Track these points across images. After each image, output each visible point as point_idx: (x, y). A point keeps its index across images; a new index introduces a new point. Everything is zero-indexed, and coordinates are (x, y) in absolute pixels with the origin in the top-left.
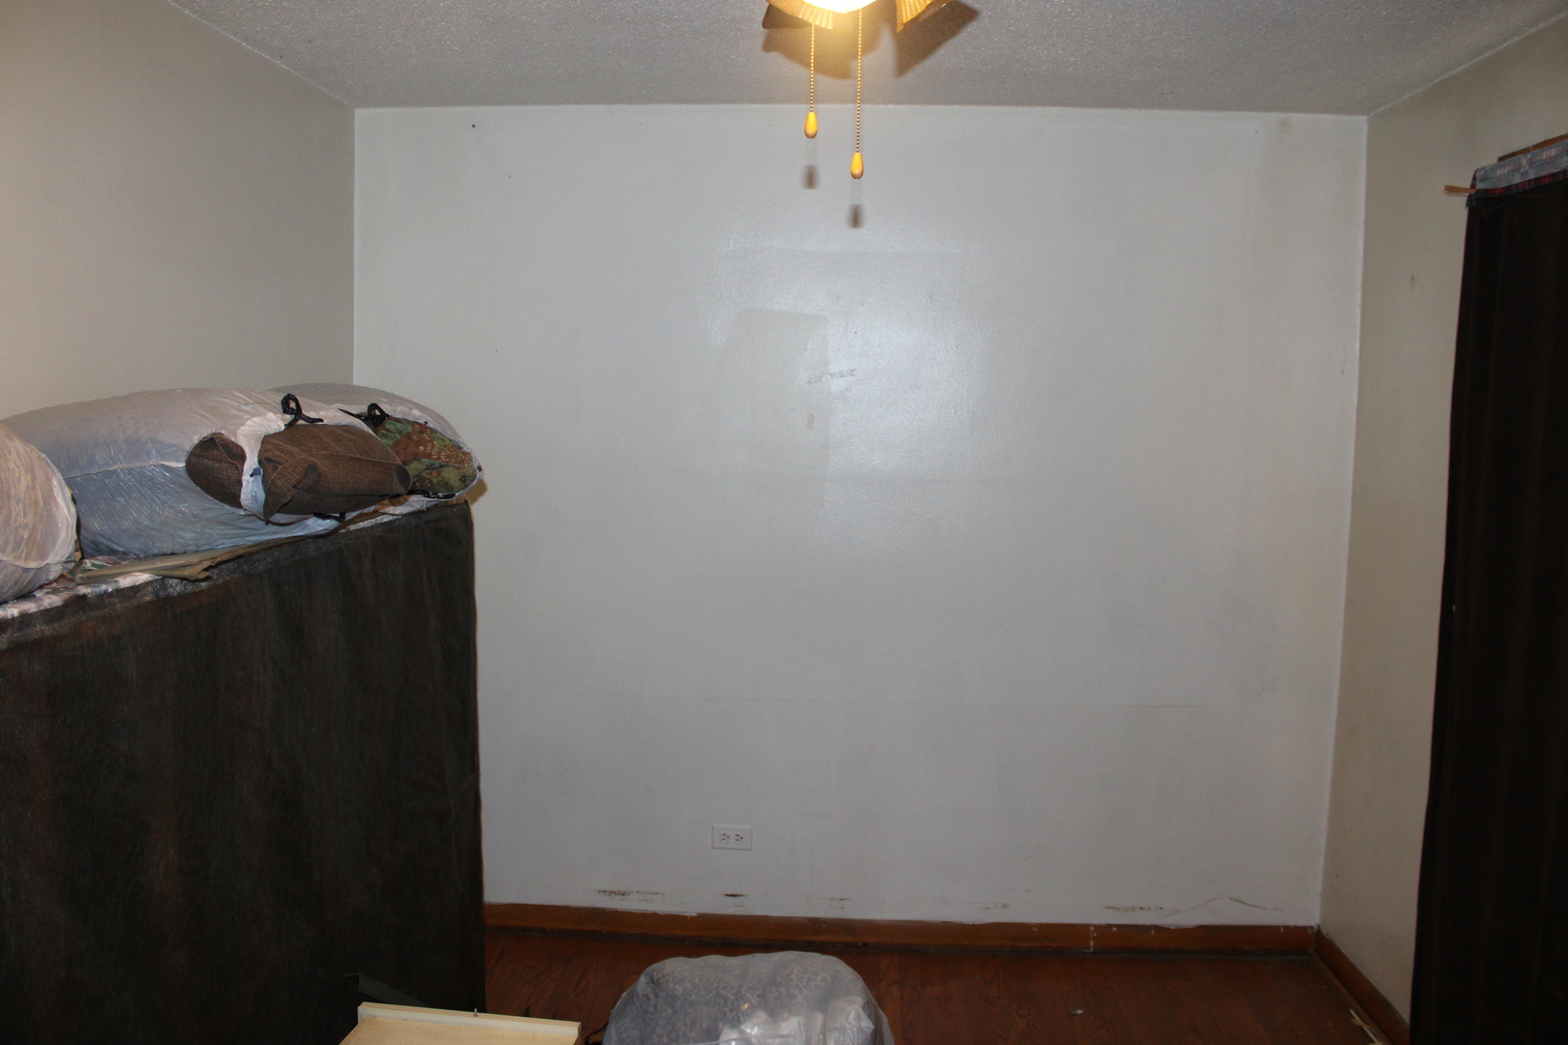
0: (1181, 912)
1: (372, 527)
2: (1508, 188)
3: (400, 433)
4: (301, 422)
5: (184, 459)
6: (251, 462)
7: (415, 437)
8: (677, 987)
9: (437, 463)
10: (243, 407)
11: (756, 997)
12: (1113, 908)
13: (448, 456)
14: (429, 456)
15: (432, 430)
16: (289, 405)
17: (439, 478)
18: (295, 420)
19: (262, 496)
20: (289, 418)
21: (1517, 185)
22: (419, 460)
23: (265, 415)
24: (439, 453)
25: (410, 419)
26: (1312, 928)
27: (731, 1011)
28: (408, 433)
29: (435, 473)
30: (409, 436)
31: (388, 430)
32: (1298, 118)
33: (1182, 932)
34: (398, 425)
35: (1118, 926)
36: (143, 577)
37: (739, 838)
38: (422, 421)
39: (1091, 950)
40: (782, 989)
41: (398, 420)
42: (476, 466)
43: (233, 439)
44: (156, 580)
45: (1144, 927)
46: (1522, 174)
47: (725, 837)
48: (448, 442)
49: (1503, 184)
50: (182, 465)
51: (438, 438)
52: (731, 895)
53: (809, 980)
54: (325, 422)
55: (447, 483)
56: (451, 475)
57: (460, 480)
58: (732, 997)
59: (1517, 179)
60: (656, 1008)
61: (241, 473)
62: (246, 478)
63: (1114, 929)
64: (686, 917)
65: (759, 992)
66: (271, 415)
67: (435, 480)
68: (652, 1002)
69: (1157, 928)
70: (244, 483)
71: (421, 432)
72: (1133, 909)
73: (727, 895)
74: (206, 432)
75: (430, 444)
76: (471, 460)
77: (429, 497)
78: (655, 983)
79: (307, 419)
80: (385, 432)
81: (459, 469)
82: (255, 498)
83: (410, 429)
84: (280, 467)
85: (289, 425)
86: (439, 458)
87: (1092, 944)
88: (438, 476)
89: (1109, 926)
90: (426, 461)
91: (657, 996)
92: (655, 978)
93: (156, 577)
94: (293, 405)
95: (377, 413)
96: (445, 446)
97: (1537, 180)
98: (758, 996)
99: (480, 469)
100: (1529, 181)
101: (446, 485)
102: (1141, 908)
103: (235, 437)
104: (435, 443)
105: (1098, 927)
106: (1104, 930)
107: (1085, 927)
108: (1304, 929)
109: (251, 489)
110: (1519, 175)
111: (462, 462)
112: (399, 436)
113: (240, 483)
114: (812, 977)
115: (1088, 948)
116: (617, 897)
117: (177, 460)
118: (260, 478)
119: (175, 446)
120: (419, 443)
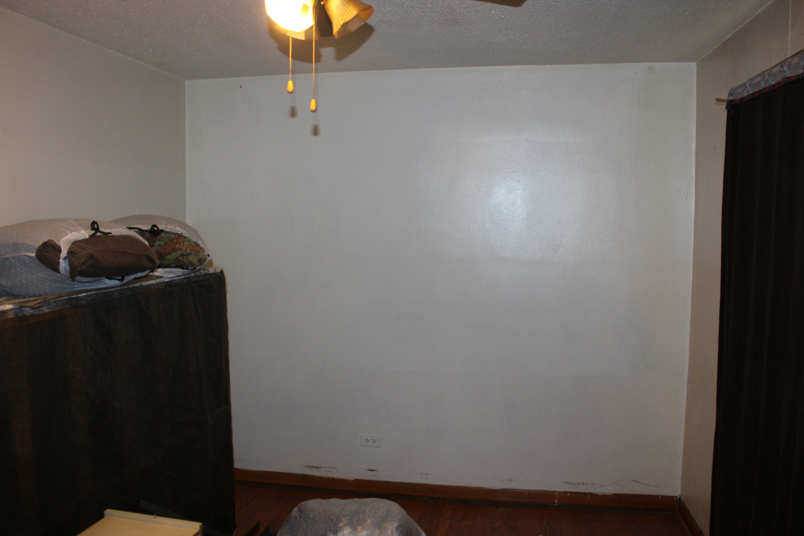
0: (604, 486)
1: (157, 284)
2: (742, 99)
3: (168, 238)
4: (99, 234)
5: (35, 252)
6: (64, 253)
7: (175, 241)
8: (311, 513)
9: (185, 253)
10: (70, 228)
11: (346, 520)
12: (567, 483)
13: (191, 250)
14: (181, 249)
15: (185, 237)
16: (94, 226)
17: (187, 260)
18: (95, 233)
19: (68, 268)
20: (93, 232)
21: (745, 97)
22: (176, 251)
23: (80, 231)
24: (186, 248)
25: (174, 232)
26: (676, 497)
27: (334, 526)
28: (172, 239)
29: (185, 258)
30: (172, 240)
31: (162, 237)
32: (657, 65)
33: (605, 497)
34: (167, 235)
35: (571, 493)
36: (8, 307)
37: (374, 441)
38: (180, 233)
39: (556, 505)
40: (361, 517)
41: (168, 233)
42: (206, 254)
43: (57, 243)
44: (17, 308)
45: (584, 493)
46: (747, 91)
47: (367, 440)
48: (192, 243)
49: (740, 97)
50: (34, 255)
51: (187, 241)
52: (371, 470)
53: (375, 513)
54: (113, 234)
55: (192, 263)
56: (193, 259)
57: (198, 261)
58: (335, 520)
59: (745, 94)
60: (299, 524)
61: (59, 258)
62: (61, 261)
63: (568, 494)
64: (349, 480)
65: (348, 518)
66: (83, 231)
67: (185, 261)
68: (298, 520)
69: (591, 494)
70: (61, 263)
71: (179, 238)
72: (579, 484)
73: (369, 470)
74: (45, 240)
75: (182, 244)
76: (204, 251)
77: (183, 269)
78: (301, 511)
79: (103, 233)
80: (160, 238)
81: (197, 256)
82: (65, 269)
83: (173, 236)
84: (76, 256)
85: (92, 236)
86: (186, 250)
87: (556, 501)
88: (187, 259)
89: (566, 493)
90: (180, 252)
91: (301, 517)
92: (301, 509)
93: (17, 307)
94: (96, 226)
95: (156, 228)
96: (190, 245)
97: (753, 94)
98: (348, 519)
99: (209, 256)
100: (750, 95)
101: (192, 264)
102: (583, 484)
103: (59, 241)
104: (185, 243)
105: (559, 493)
106: (563, 495)
107: (553, 492)
108: (672, 497)
109: (63, 265)
110: (746, 92)
111: (199, 252)
112: (167, 240)
113: (59, 263)
114: (377, 511)
115: (555, 503)
116: (314, 469)
117: (32, 253)
118: (67, 261)
119: (31, 246)
120: (176, 243)
